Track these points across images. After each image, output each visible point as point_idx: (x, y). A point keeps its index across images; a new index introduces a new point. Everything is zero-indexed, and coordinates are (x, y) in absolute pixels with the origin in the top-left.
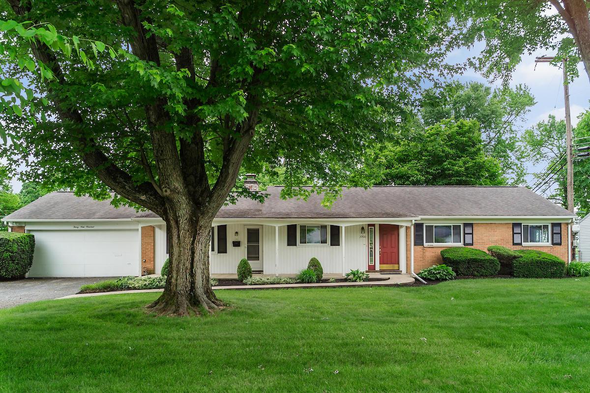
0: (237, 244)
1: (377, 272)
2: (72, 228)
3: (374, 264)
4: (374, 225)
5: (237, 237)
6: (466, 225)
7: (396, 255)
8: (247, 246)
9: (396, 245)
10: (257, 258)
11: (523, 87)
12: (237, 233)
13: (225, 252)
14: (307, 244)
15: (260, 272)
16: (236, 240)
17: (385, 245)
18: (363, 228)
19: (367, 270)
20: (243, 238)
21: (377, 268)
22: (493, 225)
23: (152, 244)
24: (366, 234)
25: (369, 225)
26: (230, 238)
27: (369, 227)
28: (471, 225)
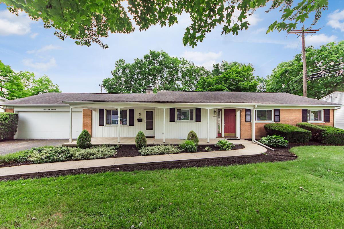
0: (140, 120)
1: (223, 137)
2: (42, 110)
3: (220, 133)
4: (221, 110)
5: (140, 116)
6: (275, 110)
7: (234, 127)
8: (145, 122)
9: (234, 122)
10: (152, 129)
11: (250, 64)
12: (140, 114)
13: (133, 125)
14: (181, 121)
15: (153, 137)
16: (140, 118)
17: (227, 122)
18: (215, 111)
19: (217, 136)
20: (144, 117)
21: (223, 135)
22: (291, 110)
23: (90, 120)
24: (216, 115)
25: (218, 110)
26: (136, 117)
27: (218, 111)
28: (279, 110)
